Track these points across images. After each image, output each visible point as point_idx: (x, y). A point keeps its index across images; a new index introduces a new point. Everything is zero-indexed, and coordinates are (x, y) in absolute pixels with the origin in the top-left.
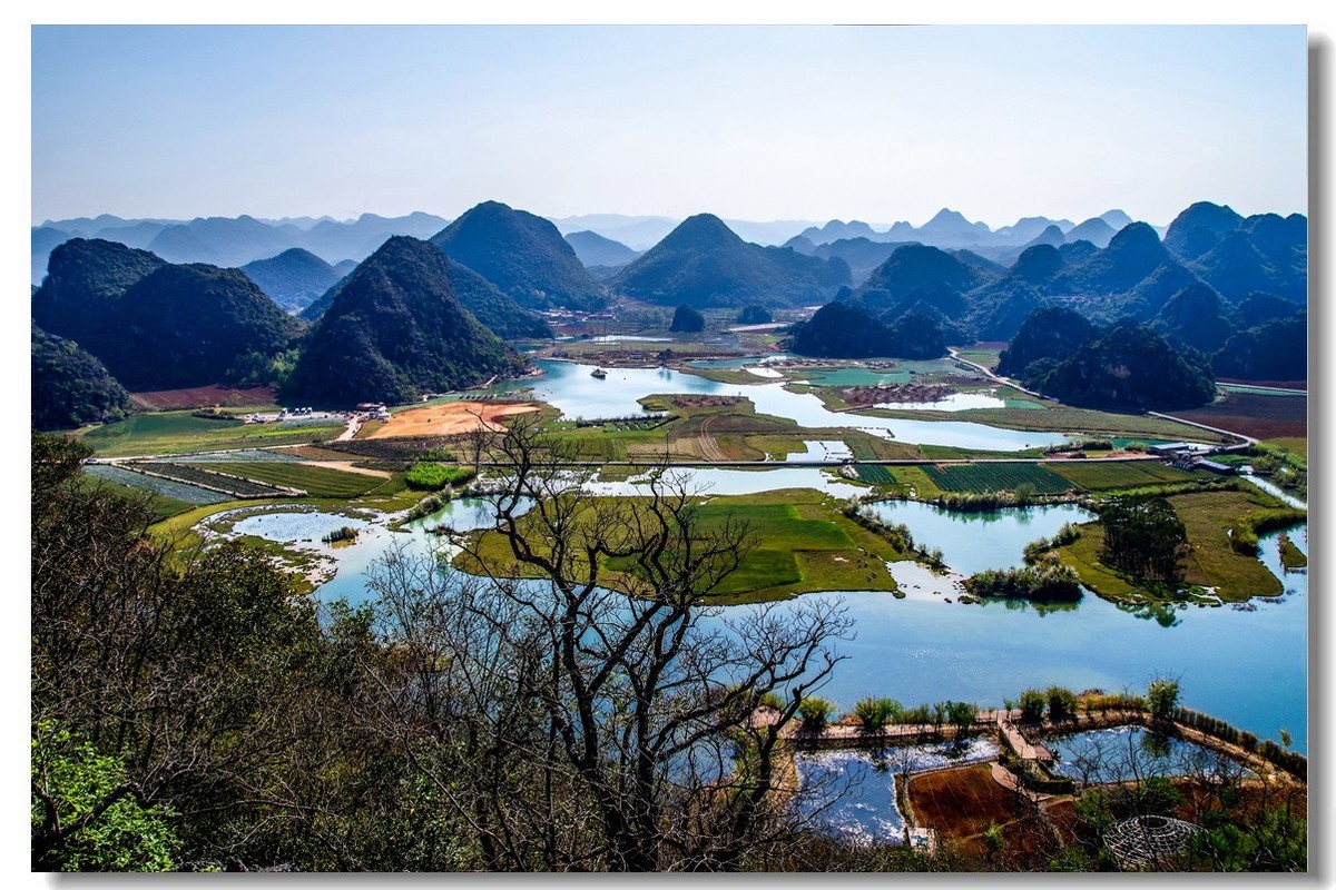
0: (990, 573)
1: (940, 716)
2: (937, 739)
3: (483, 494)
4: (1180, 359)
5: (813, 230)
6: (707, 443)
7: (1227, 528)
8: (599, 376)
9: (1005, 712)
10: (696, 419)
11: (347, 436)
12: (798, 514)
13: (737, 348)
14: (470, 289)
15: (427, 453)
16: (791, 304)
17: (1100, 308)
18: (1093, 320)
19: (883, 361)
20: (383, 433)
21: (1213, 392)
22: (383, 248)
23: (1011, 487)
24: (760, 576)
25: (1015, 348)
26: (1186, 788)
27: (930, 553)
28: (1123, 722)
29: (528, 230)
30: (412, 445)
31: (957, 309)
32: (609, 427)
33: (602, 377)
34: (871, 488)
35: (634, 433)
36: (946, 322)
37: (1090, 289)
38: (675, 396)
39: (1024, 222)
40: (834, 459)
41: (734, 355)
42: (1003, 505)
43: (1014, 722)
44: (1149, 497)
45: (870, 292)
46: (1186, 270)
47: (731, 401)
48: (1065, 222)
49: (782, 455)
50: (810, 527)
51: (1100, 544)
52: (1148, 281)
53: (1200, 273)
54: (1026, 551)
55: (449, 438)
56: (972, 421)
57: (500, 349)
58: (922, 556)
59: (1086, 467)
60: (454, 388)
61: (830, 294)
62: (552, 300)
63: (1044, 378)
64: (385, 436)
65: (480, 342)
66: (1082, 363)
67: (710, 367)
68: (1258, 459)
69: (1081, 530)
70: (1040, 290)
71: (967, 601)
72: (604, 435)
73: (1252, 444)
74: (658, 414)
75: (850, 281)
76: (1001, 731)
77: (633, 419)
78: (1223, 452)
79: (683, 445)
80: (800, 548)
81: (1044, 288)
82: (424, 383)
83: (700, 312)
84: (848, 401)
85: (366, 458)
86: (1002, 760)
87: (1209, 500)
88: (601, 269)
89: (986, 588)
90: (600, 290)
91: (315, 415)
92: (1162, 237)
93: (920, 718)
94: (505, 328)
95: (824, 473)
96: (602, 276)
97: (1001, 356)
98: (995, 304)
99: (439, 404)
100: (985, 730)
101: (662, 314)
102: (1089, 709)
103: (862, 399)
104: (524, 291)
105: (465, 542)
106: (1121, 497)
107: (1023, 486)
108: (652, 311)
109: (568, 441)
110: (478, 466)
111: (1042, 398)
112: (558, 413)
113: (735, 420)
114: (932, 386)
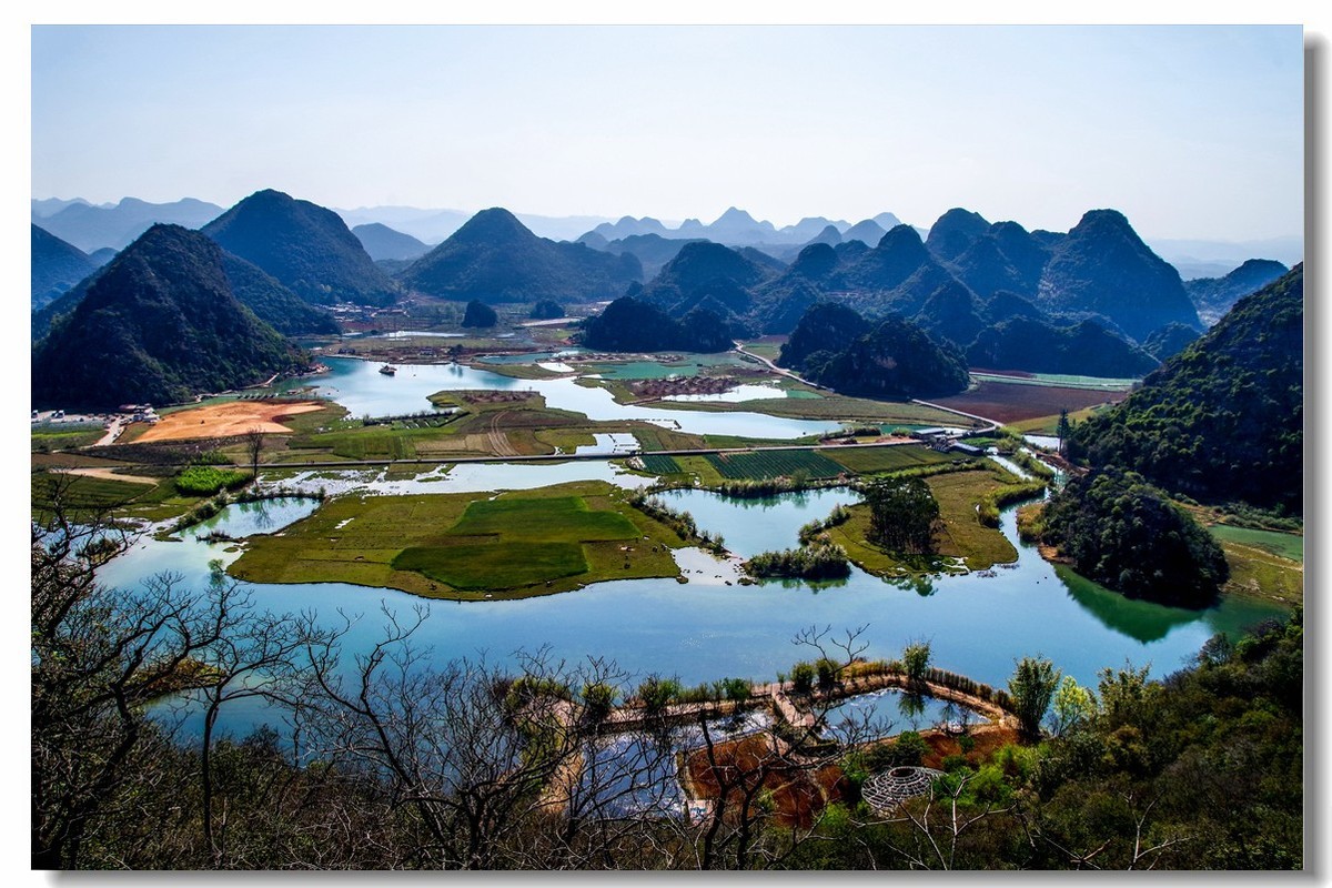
0: (767, 555)
1: (718, 693)
2: (716, 715)
3: (263, 498)
4: (939, 350)
5: (606, 226)
6: (497, 439)
7: (974, 504)
8: (388, 373)
9: (779, 684)
10: (486, 415)
11: (107, 441)
12: (586, 506)
13: (530, 343)
14: (248, 283)
15: (200, 457)
16: (584, 299)
17: (871, 304)
18: (865, 315)
19: (672, 355)
20: (150, 437)
21: (967, 381)
22: (145, 237)
23: (789, 473)
24: (547, 569)
25: (795, 340)
26: (933, 740)
27: (712, 539)
28: (882, 686)
29: (311, 222)
30: (183, 449)
31: (742, 303)
32: (397, 424)
33: (391, 374)
34: (657, 478)
35: (423, 430)
36: (729, 319)
37: (863, 285)
38: (465, 392)
40: (622, 451)
41: (526, 350)
42: (781, 490)
43: (787, 693)
44: (909, 478)
45: (660, 287)
46: (944, 270)
47: (523, 397)
48: (842, 222)
49: (571, 449)
50: (598, 518)
51: (868, 523)
52: (913, 279)
53: (957, 273)
54: (801, 533)
55: (225, 441)
56: (754, 411)
57: (282, 346)
58: (704, 542)
59: (857, 452)
60: (231, 387)
61: (621, 289)
62: (339, 295)
63: (820, 369)
64: (152, 440)
65: (259, 338)
66: (854, 355)
67: (503, 362)
68: (1002, 441)
69: (850, 511)
70: (818, 286)
71: (745, 583)
72: (392, 433)
73: (998, 428)
74: (448, 410)
75: (642, 277)
76: (775, 702)
77: (422, 416)
78: (974, 435)
79: (474, 441)
80: (588, 539)
81: (822, 284)
82: (197, 383)
83: (493, 307)
84: (638, 394)
85: (129, 464)
86: (776, 730)
87: (962, 479)
88: (391, 263)
89: (766, 569)
90: (389, 284)
91: (68, 418)
92: (924, 239)
93: (701, 697)
94: (287, 323)
95: (612, 465)
96: (393, 271)
97: (782, 349)
98: (778, 300)
99: (215, 404)
100: (761, 704)
101: (453, 309)
102: (854, 676)
103: (651, 392)
104: (307, 285)
105: (242, 548)
106: (886, 479)
107: (799, 472)
108: (444, 306)
109: (354, 440)
110: (256, 468)
111: (819, 388)
112: (344, 411)
113: (525, 415)
114: (718, 378)
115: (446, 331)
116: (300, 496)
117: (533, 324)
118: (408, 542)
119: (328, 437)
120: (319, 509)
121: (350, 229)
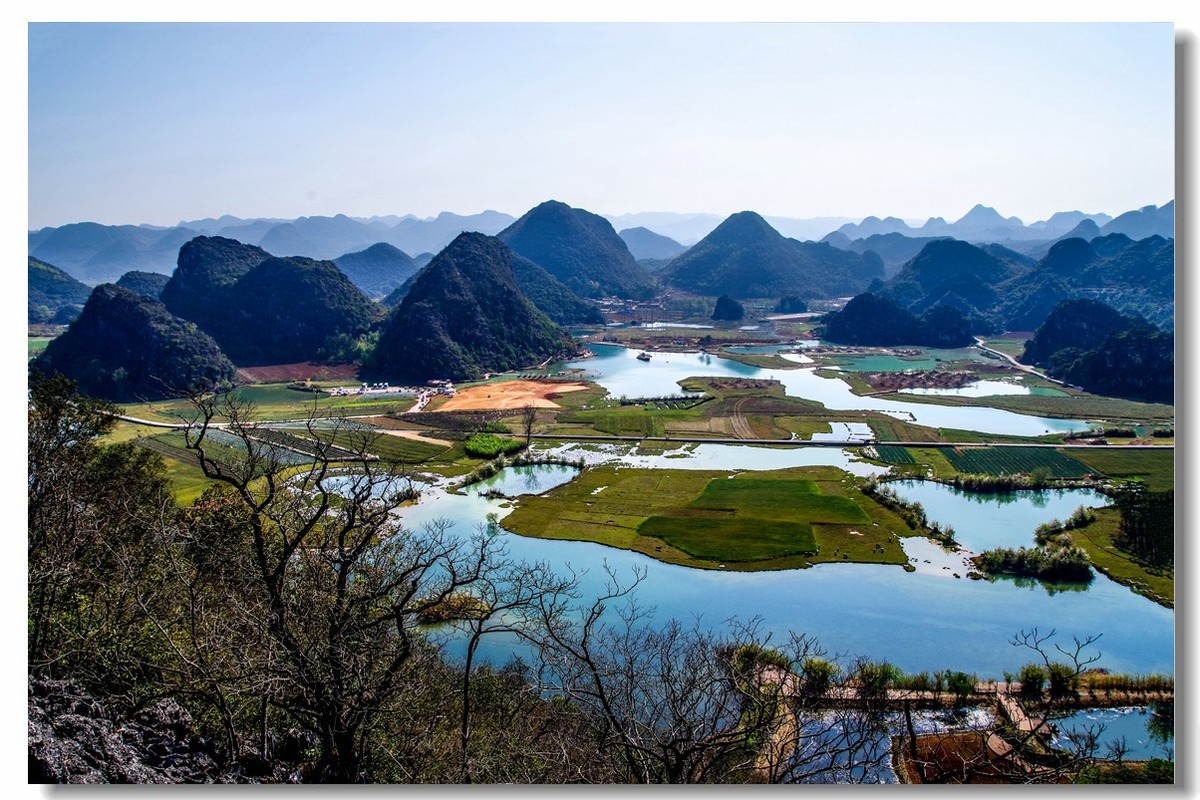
0: (999, 552)
1: (939, 684)
2: (936, 705)
3: (533, 463)
5: (850, 226)
6: (738, 423)
8: (644, 359)
9: (1004, 684)
10: (730, 401)
11: (415, 409)
12: (818, 490)
13: (773, 335)
14: (531, 279)
15: (485, 426)
16: (826, 295)
17: (1130, 300)
18: (1123, 311)
19: (910, 349)
20: (448, 407)
22: (454, 243)
23: (1027, 471)
24: (778, 546)
25: (1041, 337)
27: (942, 530)
28: (1127, 703)
29: (584, 226)
30: (473, 418)
31: (986, 299)
32: (650, 405)
33: (647, 360)
34: (890, 468)
35: (672, 412)
36: (975, 312)
37: (1122, 280)
38: (712, 378)
39: (1058, 217)
40: (857, 439)
41: (769, 341)
42: (1018, 487)
43: (1014, 694)
45: (901, 284)
47: (764, 385)
48: (1102, 215)
49: (808, 435)
50: (829, 502)
51: (1116, 529)
54: (1039, 532)
55: (507, 413)
56: (993, 407)
57: (556, 334)
58: (934, 534)
59: (1107, 453)
60: (513, 368)
61: (863, 286)
62: (605, 290)
63: (1069, 367)
64: (450, 409)
65: (537, 327)
67: (747, 353)
69: (1096, 514)
70: (1070, 282)
71: (975, 577)
72: (644, 413)
75: (883, 274)
76: (999, 702)
77: (672, 399)
79: (717, 424)
80: (819, 521)
81: (1074, 280)
82: (487, 363)
83: (740, 302)
84: (875, 386)
85: (431, 429)
86: (999, 731)
88: (651, 262)
89: (994, 566)
90: (649, 281)
91: (391, 390)
93: (920, 684)
94: (562, 314)
95: (846, 453)
96: (653, 269)
97: (1026, 345)
98: (1024, 296)
99: (499, 381)
100: (984, 701)
101: (705, 303)
102: (1092, 687)
103: (888, 385)
104: (580, 281)
105: (514, 505)
106: (1140, 483)
107: (1040, 470)
108: (695, 300)
109: (612, 418)
110: (529, 438)
111: (1065, 386)
112: (605, 392)
113: (766, 402)
114: (956, 373)
115: (697, 323)
116: (564, 464)
117: (776, 318)
118: (653, 511)
119: (591, 414)
120: (579, 476)
121: (618, 232)
